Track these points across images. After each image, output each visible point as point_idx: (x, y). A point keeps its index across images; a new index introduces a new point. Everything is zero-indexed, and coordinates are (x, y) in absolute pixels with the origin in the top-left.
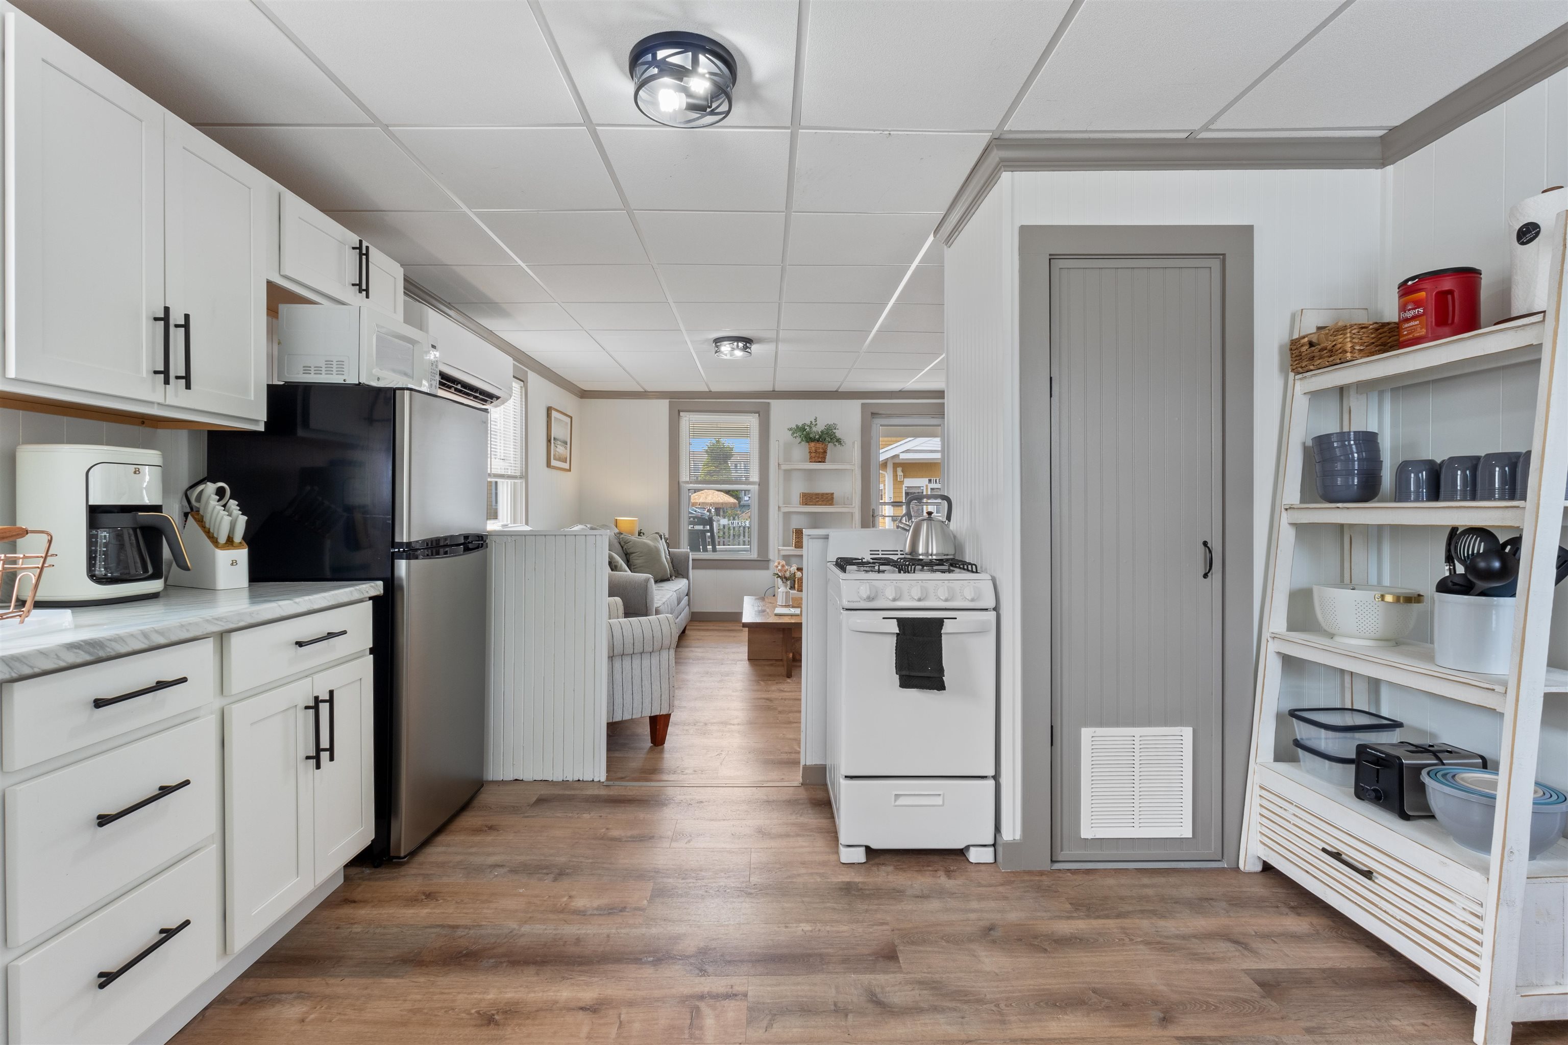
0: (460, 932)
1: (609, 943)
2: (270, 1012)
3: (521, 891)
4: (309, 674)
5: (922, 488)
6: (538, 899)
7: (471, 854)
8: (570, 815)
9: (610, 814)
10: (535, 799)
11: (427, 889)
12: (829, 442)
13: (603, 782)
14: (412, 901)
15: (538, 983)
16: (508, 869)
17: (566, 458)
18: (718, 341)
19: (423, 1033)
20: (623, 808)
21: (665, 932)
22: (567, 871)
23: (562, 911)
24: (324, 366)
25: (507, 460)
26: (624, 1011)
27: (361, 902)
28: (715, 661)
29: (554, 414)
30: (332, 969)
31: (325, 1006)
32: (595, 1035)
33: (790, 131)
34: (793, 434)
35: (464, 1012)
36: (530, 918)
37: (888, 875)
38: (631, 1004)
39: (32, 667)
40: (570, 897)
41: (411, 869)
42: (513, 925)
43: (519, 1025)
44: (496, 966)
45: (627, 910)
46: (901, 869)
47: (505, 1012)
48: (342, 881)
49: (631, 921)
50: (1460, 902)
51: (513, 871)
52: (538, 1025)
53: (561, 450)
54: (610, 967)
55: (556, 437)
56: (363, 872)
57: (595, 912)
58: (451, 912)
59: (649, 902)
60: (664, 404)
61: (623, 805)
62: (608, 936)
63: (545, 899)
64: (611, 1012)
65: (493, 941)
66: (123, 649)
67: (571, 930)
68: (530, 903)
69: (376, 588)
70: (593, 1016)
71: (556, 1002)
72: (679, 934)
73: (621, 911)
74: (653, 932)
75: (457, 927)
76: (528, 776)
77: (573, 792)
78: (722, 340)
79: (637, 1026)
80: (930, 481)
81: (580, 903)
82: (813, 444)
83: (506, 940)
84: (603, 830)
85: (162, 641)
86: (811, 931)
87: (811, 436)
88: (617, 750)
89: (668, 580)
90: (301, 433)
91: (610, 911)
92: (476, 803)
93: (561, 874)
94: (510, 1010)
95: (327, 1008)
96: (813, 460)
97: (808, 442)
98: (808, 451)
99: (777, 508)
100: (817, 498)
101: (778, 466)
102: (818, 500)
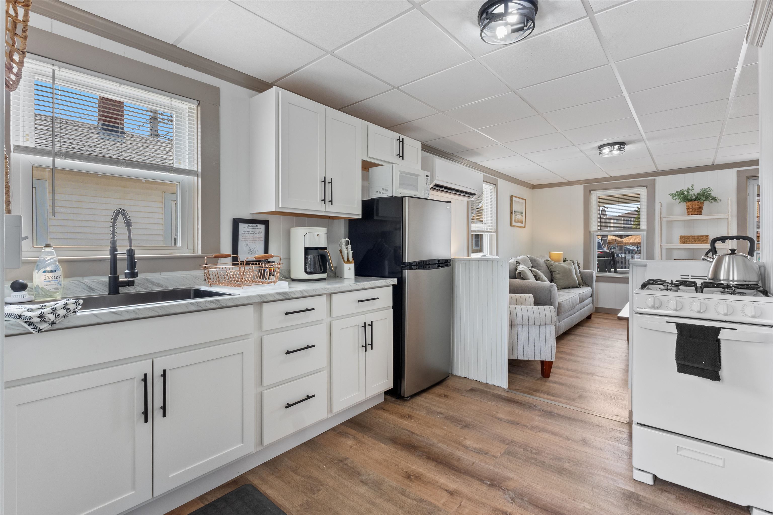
0: (414, 436)
1: (472, 467)
2: (344, 440)
3: (445, 428)
4: (364, 313)
6: (451, 434)
7: (433, 405)
8: (482, 400)
9: (501, 405)
10: (470, 388)
11: (410, 413)
12: (704, 201)
13: (505, 389)
14: (403, 416)
15: (434, 470)
16: (444, 416)
17: (523, 221)
18: (600, 147)
19: (384, 470)
20: (510, 404)
21: (502, 473)
22: (469, 426)
23: (458, 443)
24: (382, 191)
25: (487, 224)
26: (464, 501)
27: (387, 410)
28: (604, 337)
29: (514, 199)
30: (367, 432)
31: (360, 445)
32: (447, 505)
33: (588, 18)
34: (674, 197)
35: (402, 469)
36: (444, 441)
37: (668, 500)
38: (469, 499)
39: (267, 299)
40: (465, 438)
41: (408, 404)
42: (435, 441)
43: (419, 485)
44: (421, 456)
45: (488, 455)
46: (682, 500)
47: (416, 477)
48: (384, 400)
49: (487, 461)
51: (446, 418)
52: (426, 488)
53: (519, 217)
54: (468, 478)
55: (516, 210)
56: (392, 399)
57: (473, 450)
58: (415, 426)
59: (501, 455)
60: (580, 188)
61: (511, 403)
62: (473, 463)
63: (453, 435)
64: (458, 498)
65: (425, 445)
66: (294, 296)
67: (458, 453)
68: (446, 434)
69: (395, 281)
70: (450, 496)
71: (437, 482)
72: (509, 477)
73: (485, 454)
74: (496, 470)
75: (414, 433)
76: (471, 377)
77: (488, 390)
78: (604, 146)
79: (467, 510)
81: (468, 443)
82: (689, 203)
83: (430, 446)
84: (495, 412)
85: (307, 295)
86: (590, 510)
87: (689, 197)
88: (521, 375)
89: (577, 287)
90: (376, 218)
91: (480, 452)
92: (444, 383)
93: (466, 426)
94: (418, 477)
95: (359, 446)
96: (691, 214)
97: (686, 202)
98: (686, 208)
99: (659, 246)
100: (693, 239)
101: (660, 219)
102: (694, 240)
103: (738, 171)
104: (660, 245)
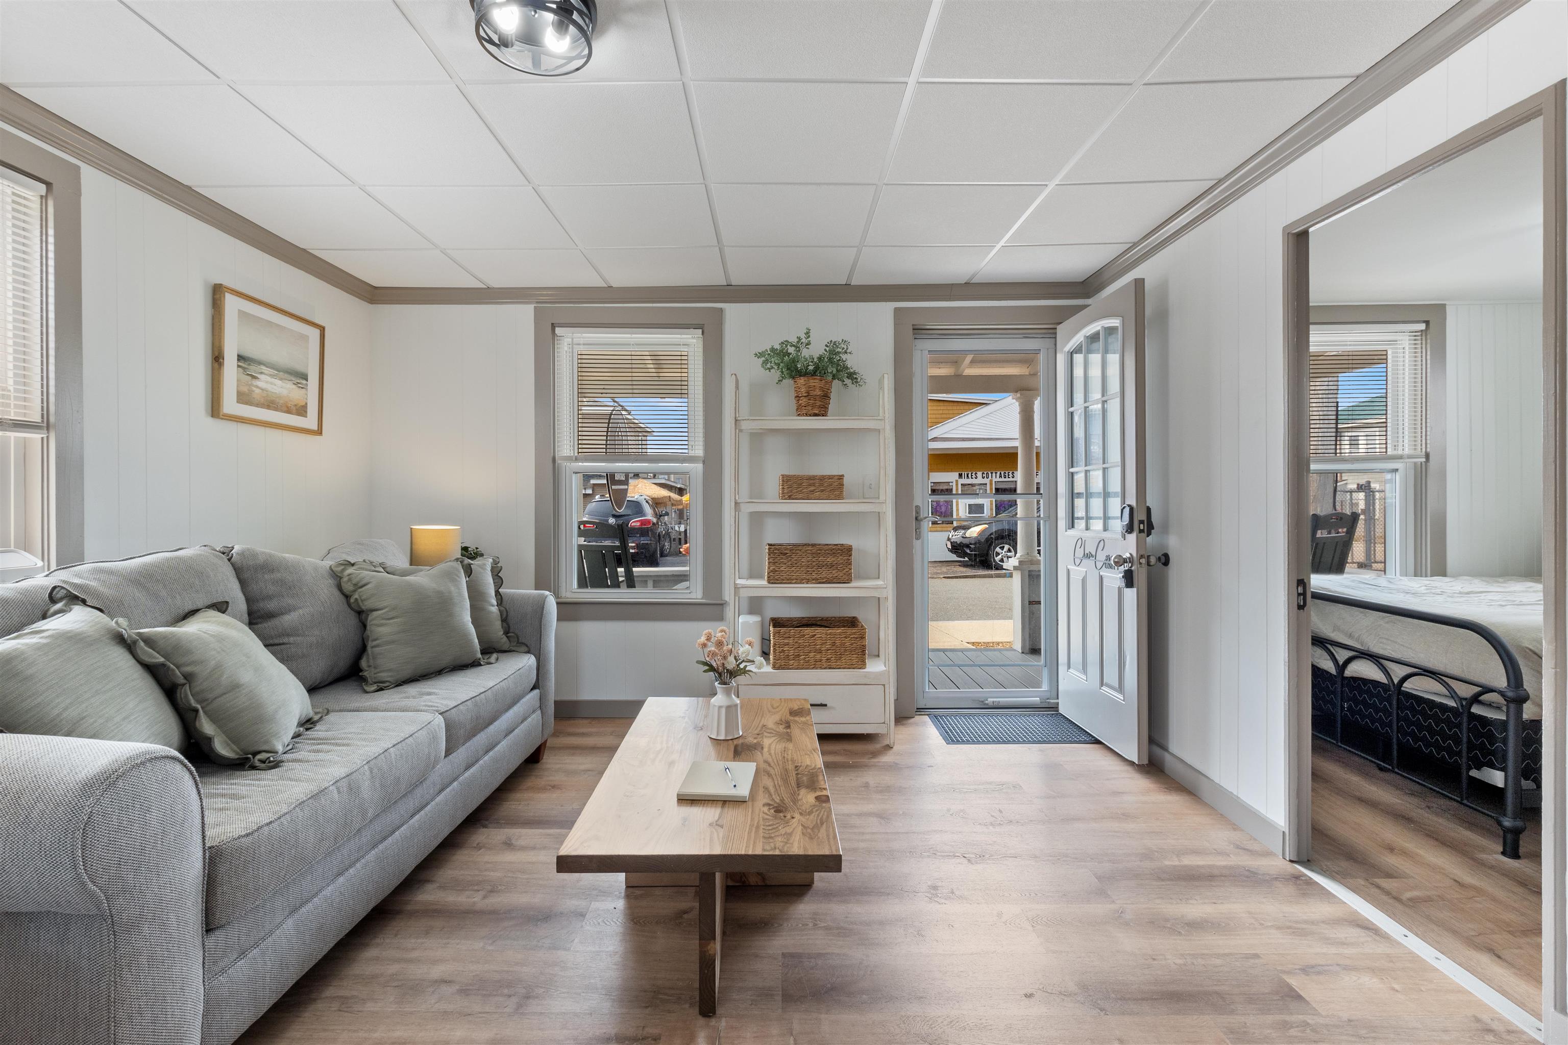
5: (951, 484)
12: (834, 378)
17: (301, 405)
29: (231, 304)
34: (765, 362)
53: (272, 385)
55: (252, 355)
60: (525, 313)
80: (960, 475)
82: (802, 381)
87: (799, 365)
89: (475, 664)
96: (804, 412)
97: (793, 378)
98: (793, 394)
99: (733, 504)
100: (810, 485)
101: (736, 424)
102: (812, 488)
103: (897, 310)
104: (736, 503)
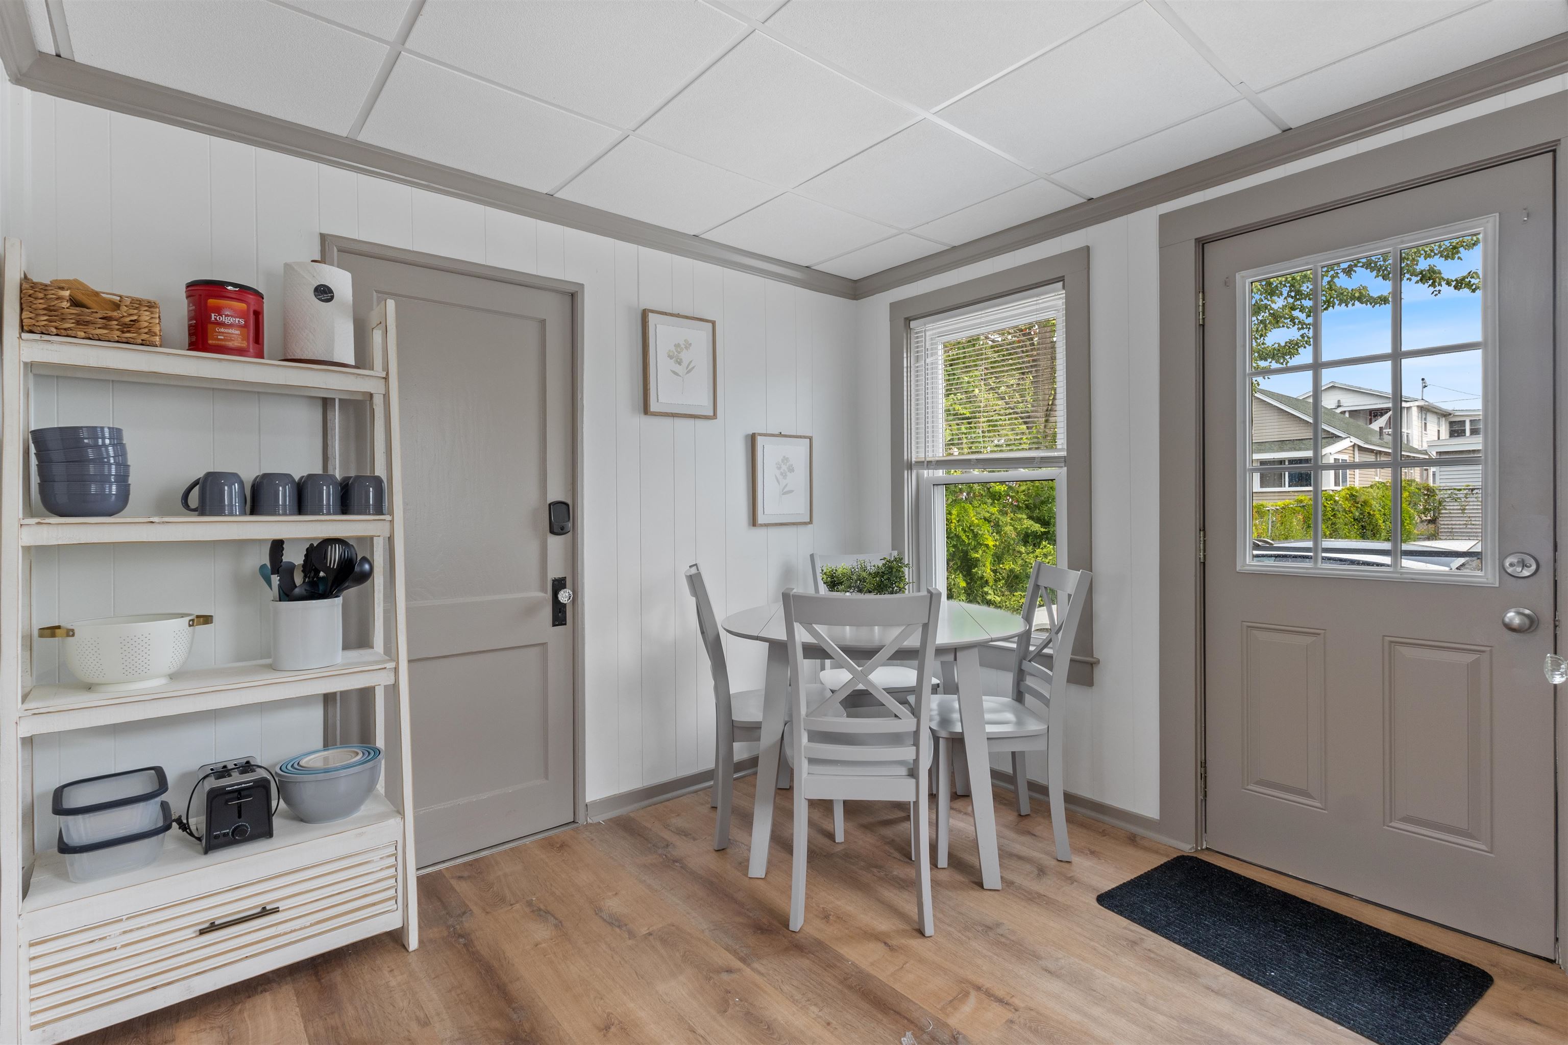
50: (375, 856)
